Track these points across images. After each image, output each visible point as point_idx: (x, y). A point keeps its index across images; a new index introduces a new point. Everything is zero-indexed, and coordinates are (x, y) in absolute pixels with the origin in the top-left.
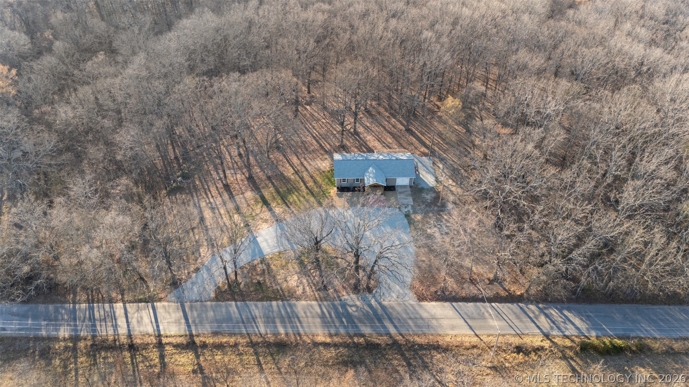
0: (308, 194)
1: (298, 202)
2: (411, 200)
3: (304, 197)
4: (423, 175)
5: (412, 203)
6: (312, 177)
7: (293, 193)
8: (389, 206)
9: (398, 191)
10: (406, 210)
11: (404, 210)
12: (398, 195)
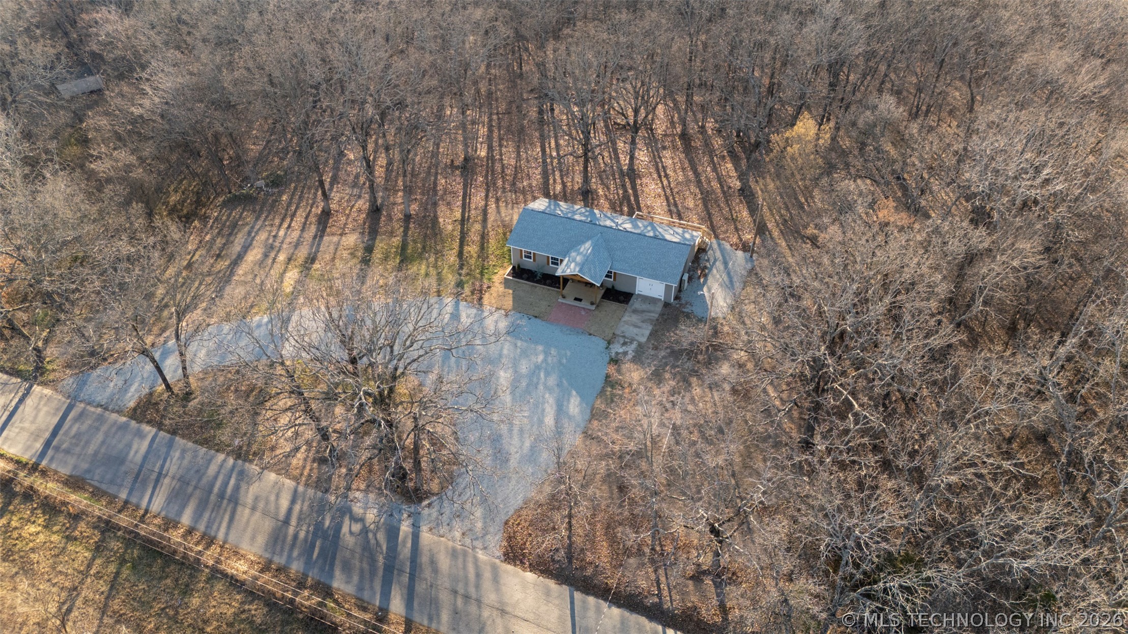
0: (452, 267)
2: (647, 333)
3: (441, 270)
5: (643, 340)
6: (484, 235)
7: (427, 258)
8: (591, 332)
9: (633, 307)
10: (621, 350)
11: (617, 348)
12: (627, 314)
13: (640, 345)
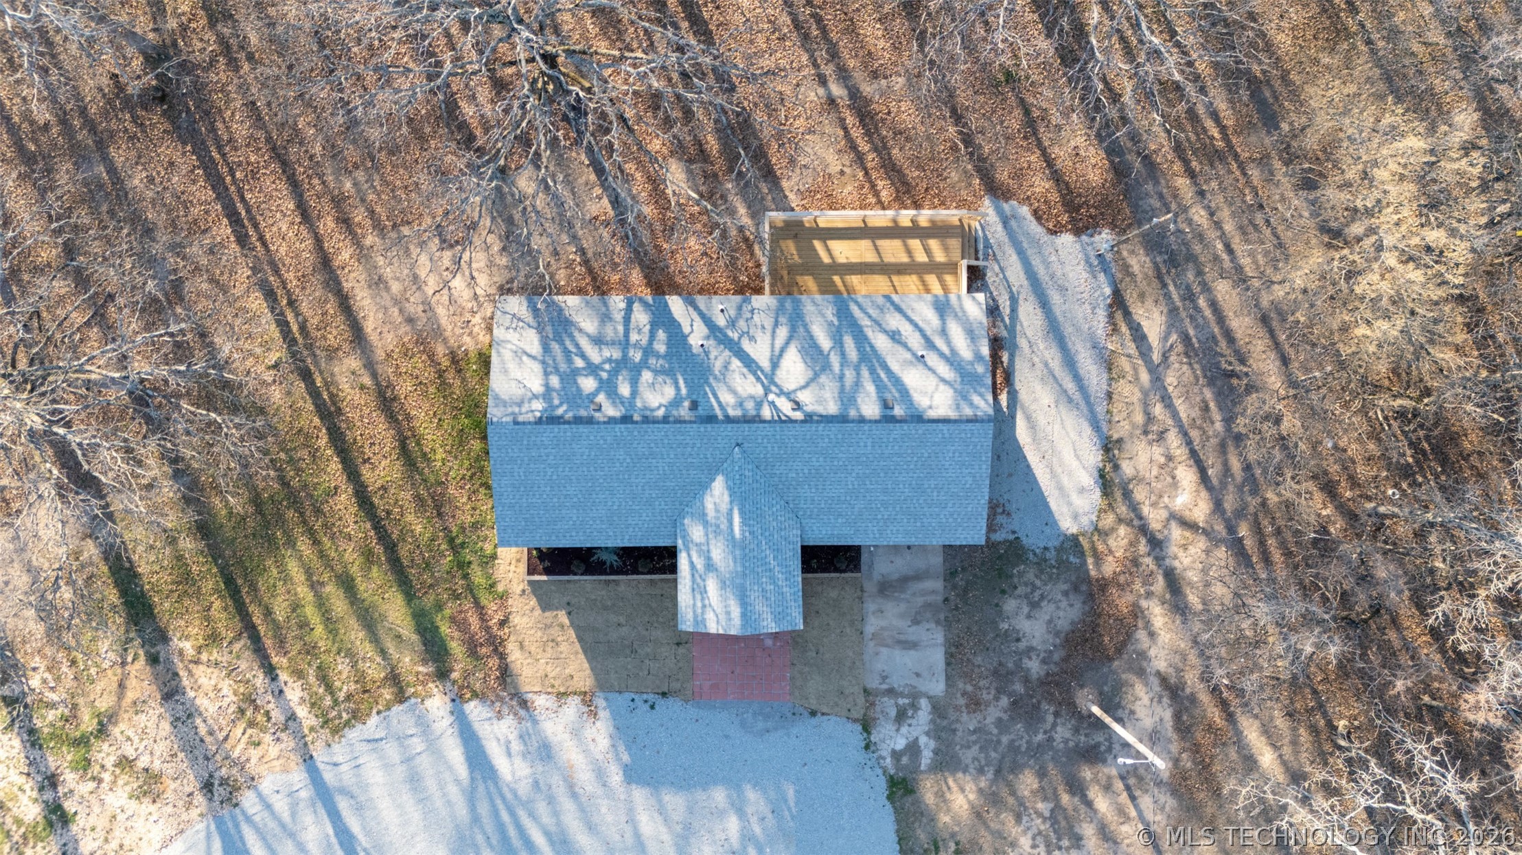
0: (368, 557)
1: (319, 630)
2: (937, 657)
3: (347, 584)
4: (1032, 425)
5: (937, 687)
6: (387, 402)
7: (291, 542)
8: (813, 703)
9: (876, 576)
10: (900, 744)
11: (892, 739)
12: (871, 606)
13: (938, 709)
